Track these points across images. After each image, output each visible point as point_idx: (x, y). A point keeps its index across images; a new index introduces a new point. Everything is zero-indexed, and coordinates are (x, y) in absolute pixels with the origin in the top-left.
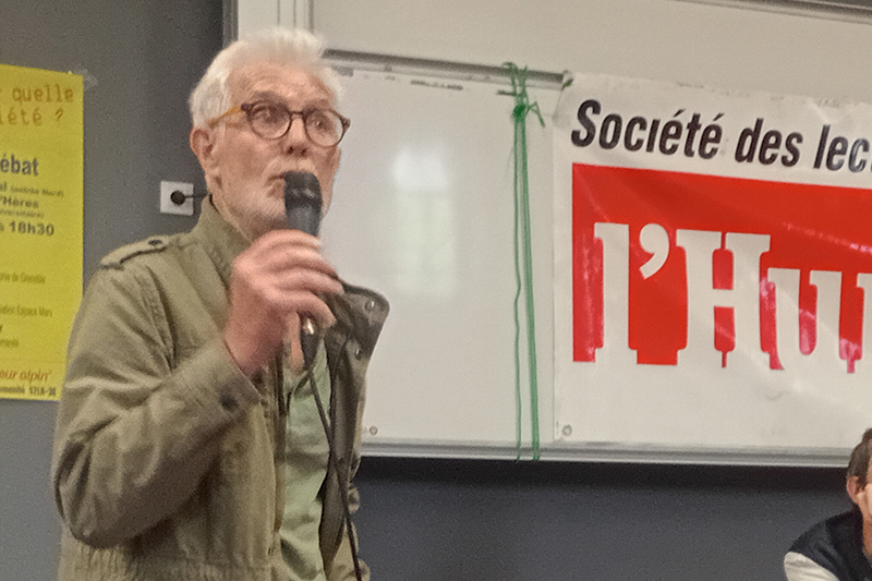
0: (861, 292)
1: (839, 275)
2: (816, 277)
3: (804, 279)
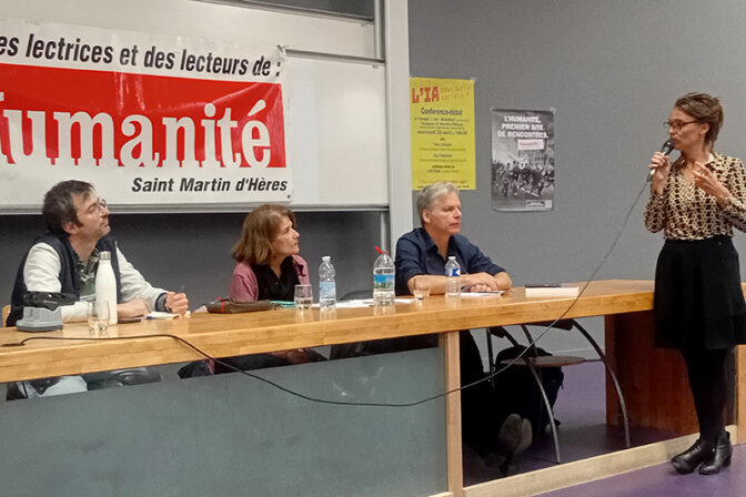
0: (56, 122)
1: (43, 113)
2: (31, 114)
3: (24, 115)
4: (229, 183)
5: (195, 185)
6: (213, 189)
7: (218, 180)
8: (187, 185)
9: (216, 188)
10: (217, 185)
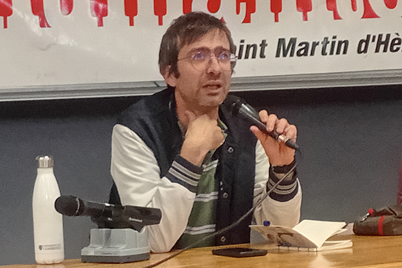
4: (346, 42)
5: (297, 48)
6: (324, 53)
7: (331, 40)
8: (285, 48)
9: (328, 50)
10: (329, 46)
